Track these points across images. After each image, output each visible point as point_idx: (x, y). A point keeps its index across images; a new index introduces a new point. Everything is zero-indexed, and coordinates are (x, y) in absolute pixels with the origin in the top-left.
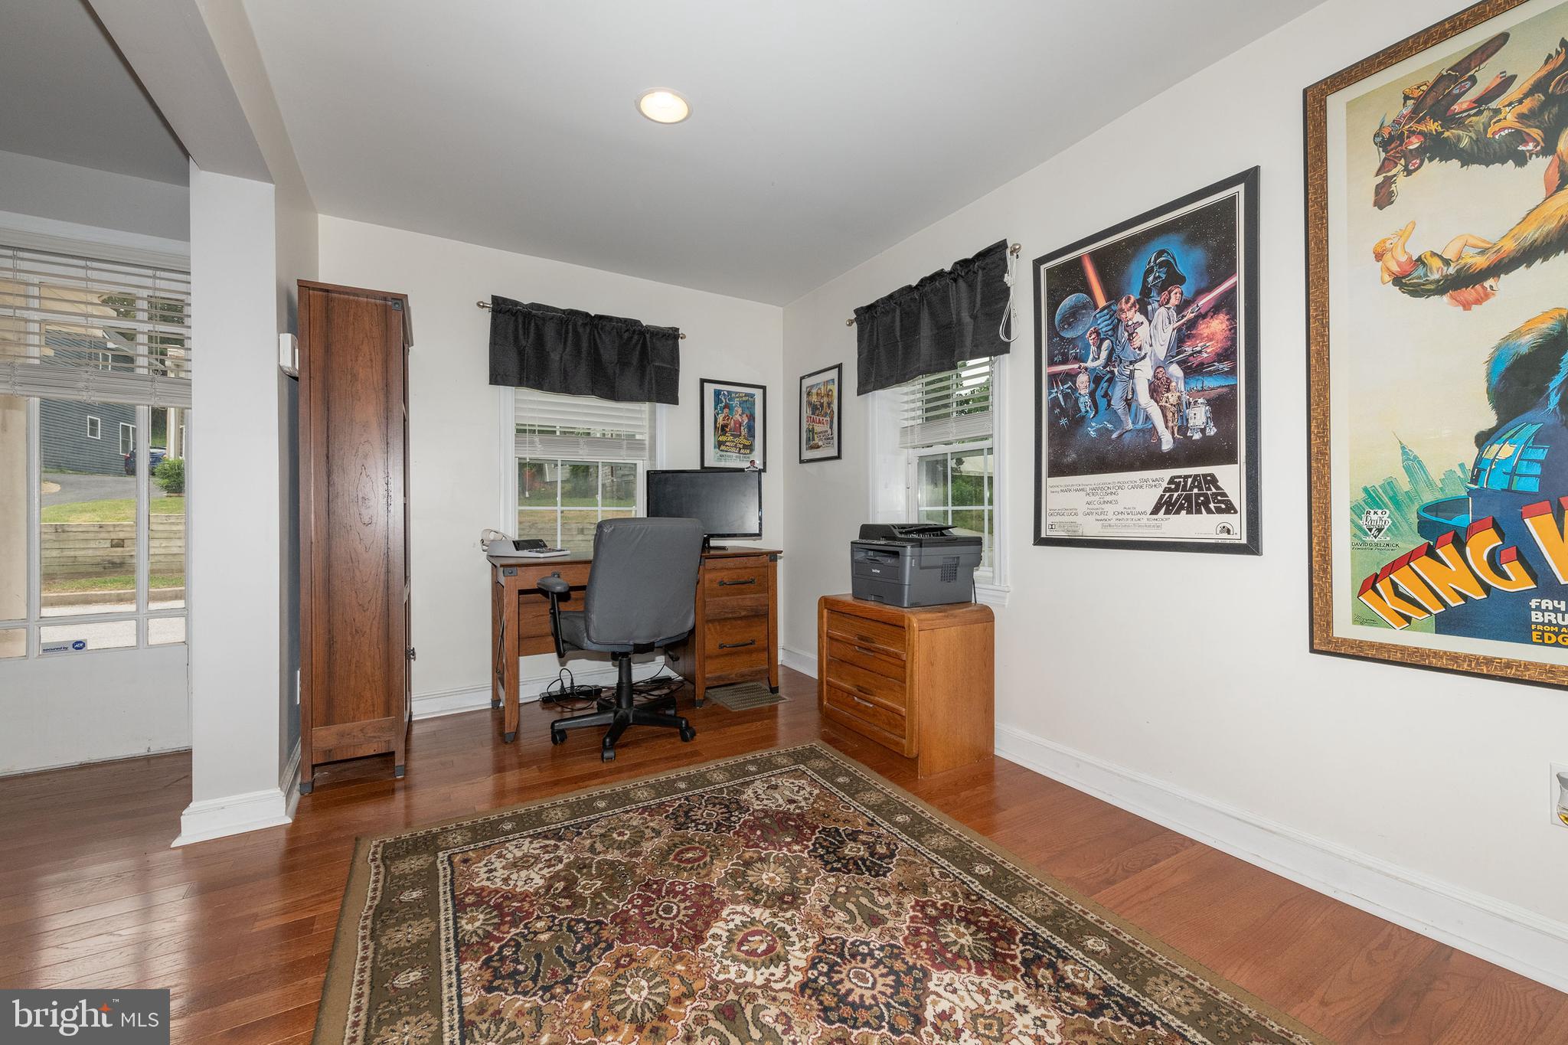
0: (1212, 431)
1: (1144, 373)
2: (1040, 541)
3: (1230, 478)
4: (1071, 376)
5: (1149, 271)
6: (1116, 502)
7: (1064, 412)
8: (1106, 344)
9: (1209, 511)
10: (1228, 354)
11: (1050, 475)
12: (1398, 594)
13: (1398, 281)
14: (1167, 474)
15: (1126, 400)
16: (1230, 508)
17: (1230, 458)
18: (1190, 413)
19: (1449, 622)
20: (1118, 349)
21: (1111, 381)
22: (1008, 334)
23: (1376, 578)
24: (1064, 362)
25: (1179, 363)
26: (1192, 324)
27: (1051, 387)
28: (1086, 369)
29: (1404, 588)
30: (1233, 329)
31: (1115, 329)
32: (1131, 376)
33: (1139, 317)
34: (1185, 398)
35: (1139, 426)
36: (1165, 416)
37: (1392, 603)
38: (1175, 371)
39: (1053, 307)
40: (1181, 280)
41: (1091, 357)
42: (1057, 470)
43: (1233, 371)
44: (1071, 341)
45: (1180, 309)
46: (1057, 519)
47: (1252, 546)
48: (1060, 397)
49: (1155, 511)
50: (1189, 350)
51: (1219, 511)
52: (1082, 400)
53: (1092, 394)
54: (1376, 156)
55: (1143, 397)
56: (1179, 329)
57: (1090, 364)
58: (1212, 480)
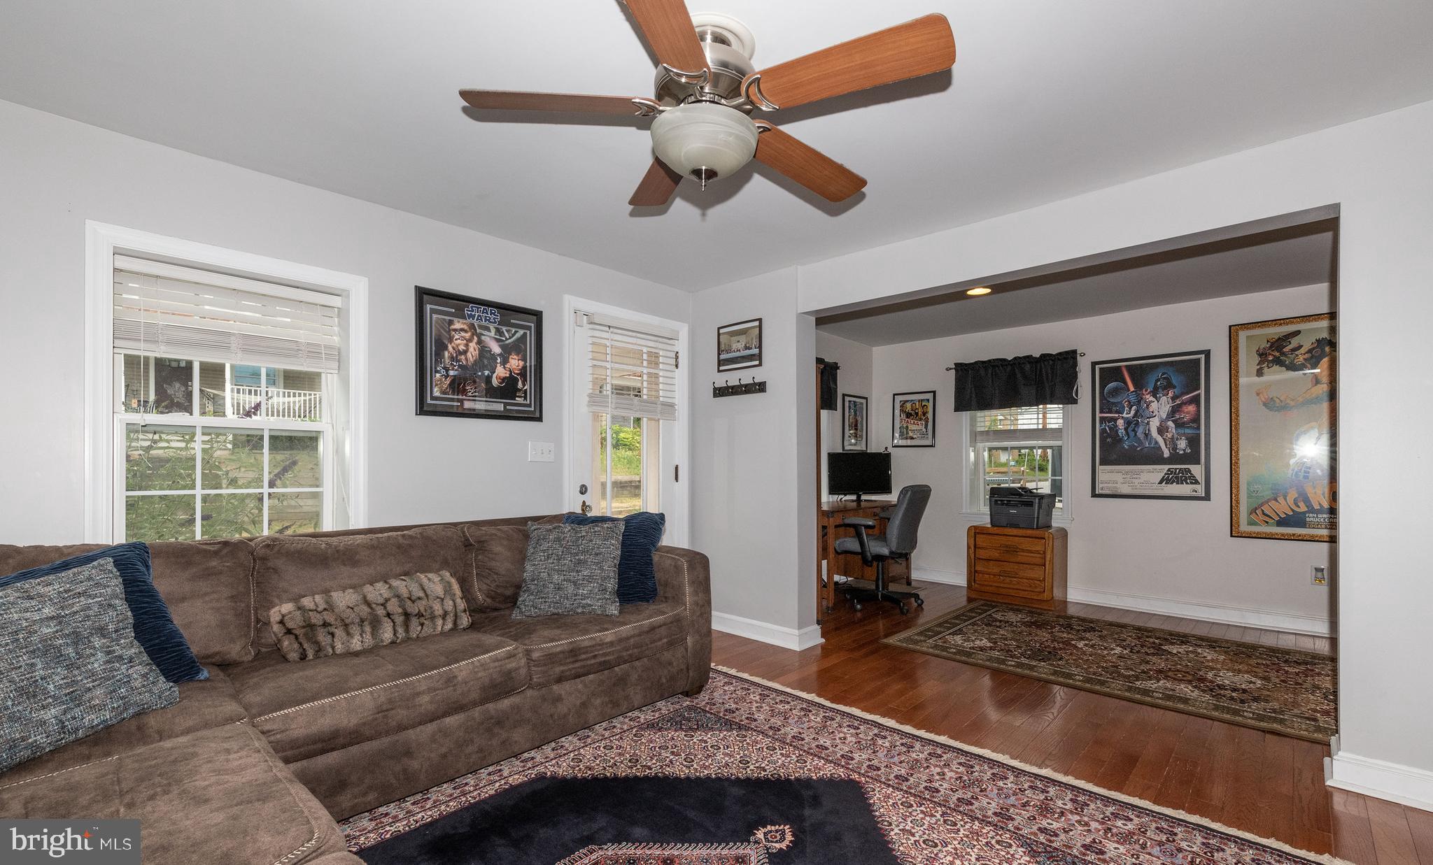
0: (1189, 451)
1: (1154, 424)
2: (1094, 495)
3: (1197, 470)
4: (1115, 420)
5: (1158, 380)
6: (1140, 478)
7: (1109, 436)
8: (1134, 408)
9: (1187, 483)
10: (1196, 420)
11: (1101, 464)
12: (1264, 514)
13: (1265, 404)
14: (1166, 467)
15: (1145, 434)
16: (1197, 482)
17: (1198, 462)
18: (1178, 442)
19: (1281, 523)
20: (1141, 411)
21: (1137, 424)
22: (1077, 395)
23: (1256, 509)
24: (1110, 412)
25: (1172, 421)
26: (1180, 406)
27: (1101, 423)
28: (1123, 417)
29: (1266, 512)
30: (1199, 411)
31: (1139, 402)
32: (1148, 423)
33: (1152, 399)
34: (1176, 436)
35: (1152, 446)
36: (1165, 443)
37: (1262, 517)
38: (1170, 424)
39: (1102, 387)
40: (1174, 387)
41: (1126, 412)
42: (1104, 462)
43: (1198, 428)
44: (1113, 403)
45: (1173, 399)
46: (1106, 485)
47: (1207, 498)
48: (1108, 429)
49: (1160, 483)
50: (1178, 417)
51: (1192, 483)
52: (1120, 431)
53: (1126, 429)
54: (1257, 359)
55: (1154, 433)
56: (1173, 407)
57: (1124, 415)
58: (1189, 471)
